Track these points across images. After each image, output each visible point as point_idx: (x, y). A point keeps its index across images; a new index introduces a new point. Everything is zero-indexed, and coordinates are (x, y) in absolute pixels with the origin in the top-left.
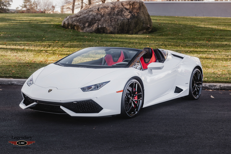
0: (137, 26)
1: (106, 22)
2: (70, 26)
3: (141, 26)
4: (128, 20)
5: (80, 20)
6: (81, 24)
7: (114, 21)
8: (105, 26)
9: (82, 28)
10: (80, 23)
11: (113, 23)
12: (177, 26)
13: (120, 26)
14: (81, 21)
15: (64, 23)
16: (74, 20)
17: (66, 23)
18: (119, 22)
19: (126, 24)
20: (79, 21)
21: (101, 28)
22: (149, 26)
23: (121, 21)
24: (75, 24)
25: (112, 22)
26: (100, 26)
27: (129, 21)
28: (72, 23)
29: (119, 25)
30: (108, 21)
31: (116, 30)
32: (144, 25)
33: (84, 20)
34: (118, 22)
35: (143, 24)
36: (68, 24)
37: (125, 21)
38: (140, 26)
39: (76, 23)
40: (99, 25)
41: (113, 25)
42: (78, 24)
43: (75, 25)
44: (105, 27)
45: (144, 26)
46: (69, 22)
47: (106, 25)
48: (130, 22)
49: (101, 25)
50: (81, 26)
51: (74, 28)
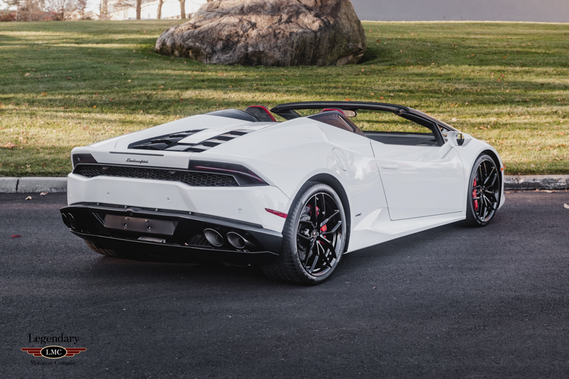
0: (334, 47)
1: (264, 39)
2: (178, 49)
3: (343, 46)
4: (314, 35)
5: (201, 36)
6: (206, 46)
7: (283, 37)
8: (261, 49)
9: (209, 53)
10: (202, 43)
11: (280, 41)
12: (419, 45)
13: (297, 47)
14: (203, 37)
15: (164, 44)
16: (187, 35)
17: (169, 43)
18: (295, 39)
19: (311, 43)
20: (198, 37)
21: (254, 53)
22: (360, 46)
23: (298, 37)
24: (191, 44)
25: (278, 39)
26: (250, 49)
27: (316, 37)
28: (182, 43)
29: (295, 45)
30: (270, 38)
31: (289, 58)
32: (351, 44)
33: (212, 35)
34: (293, 39)
35: (348, 41)
36: (174, 44)
37: (308, 36)
38: (341, 46)
39: (192, 42)
40: (248, 47)
41: (281, 45)
42: (197, 44)
43: (189, 48)
44: (263, 51)
45: (350, 47)
46: (174, 40)
47: (265, 46)
48: (320, 39)
49: (252, 46)
50: (206, 49)
51: (189, 53)
